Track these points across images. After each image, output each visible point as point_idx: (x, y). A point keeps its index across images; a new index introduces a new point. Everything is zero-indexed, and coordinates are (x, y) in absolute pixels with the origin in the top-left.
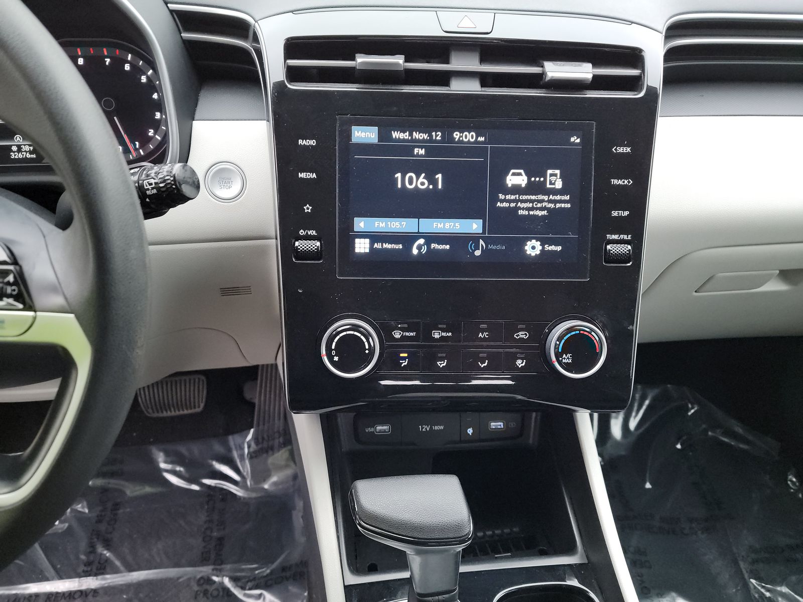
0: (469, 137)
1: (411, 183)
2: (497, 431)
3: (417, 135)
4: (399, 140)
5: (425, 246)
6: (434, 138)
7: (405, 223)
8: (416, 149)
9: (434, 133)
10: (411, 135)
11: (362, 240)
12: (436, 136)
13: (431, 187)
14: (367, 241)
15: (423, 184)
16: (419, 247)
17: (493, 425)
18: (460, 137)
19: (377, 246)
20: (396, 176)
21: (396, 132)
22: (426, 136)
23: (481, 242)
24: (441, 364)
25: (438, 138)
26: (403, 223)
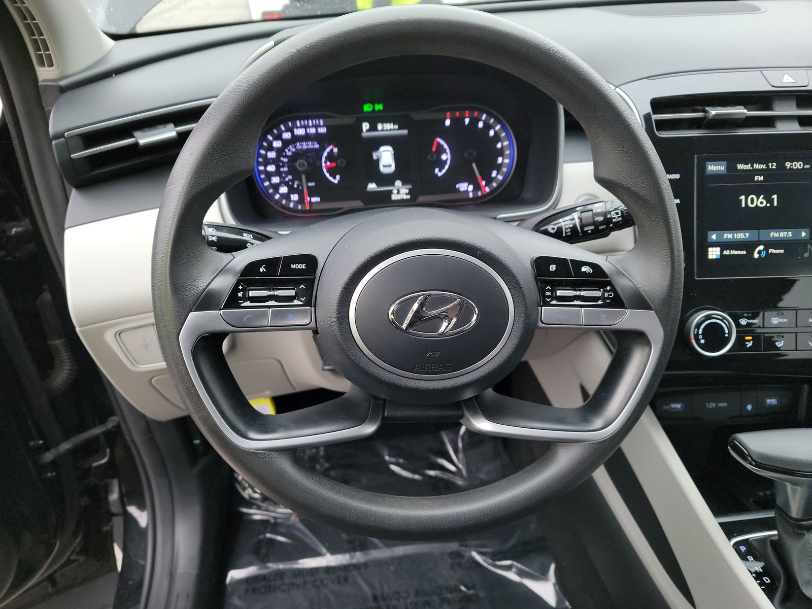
0: (798, 165)
1: (752, 202)
2: (771, 406)
3: (756, 166)
4: (743, 170)
5: (765, 251)
6: (770, 167)
7: (748, 234)
8: (756, 177)
9: (770, 164)
10: (752, 166)
11: (714, 249)
12: (772, 166)
13: (768, 205)
14: (718, 249)
15: (762, 203)
16: (760, 252)
17: (769, 401)
18: (791, 165)
19: (726, 252)
20: (741, 198)
21: (740, 165)
22: (764, 167)
23: (809, 246)
24: (779, 344)
25: (774, 167)
26: (746, 234)
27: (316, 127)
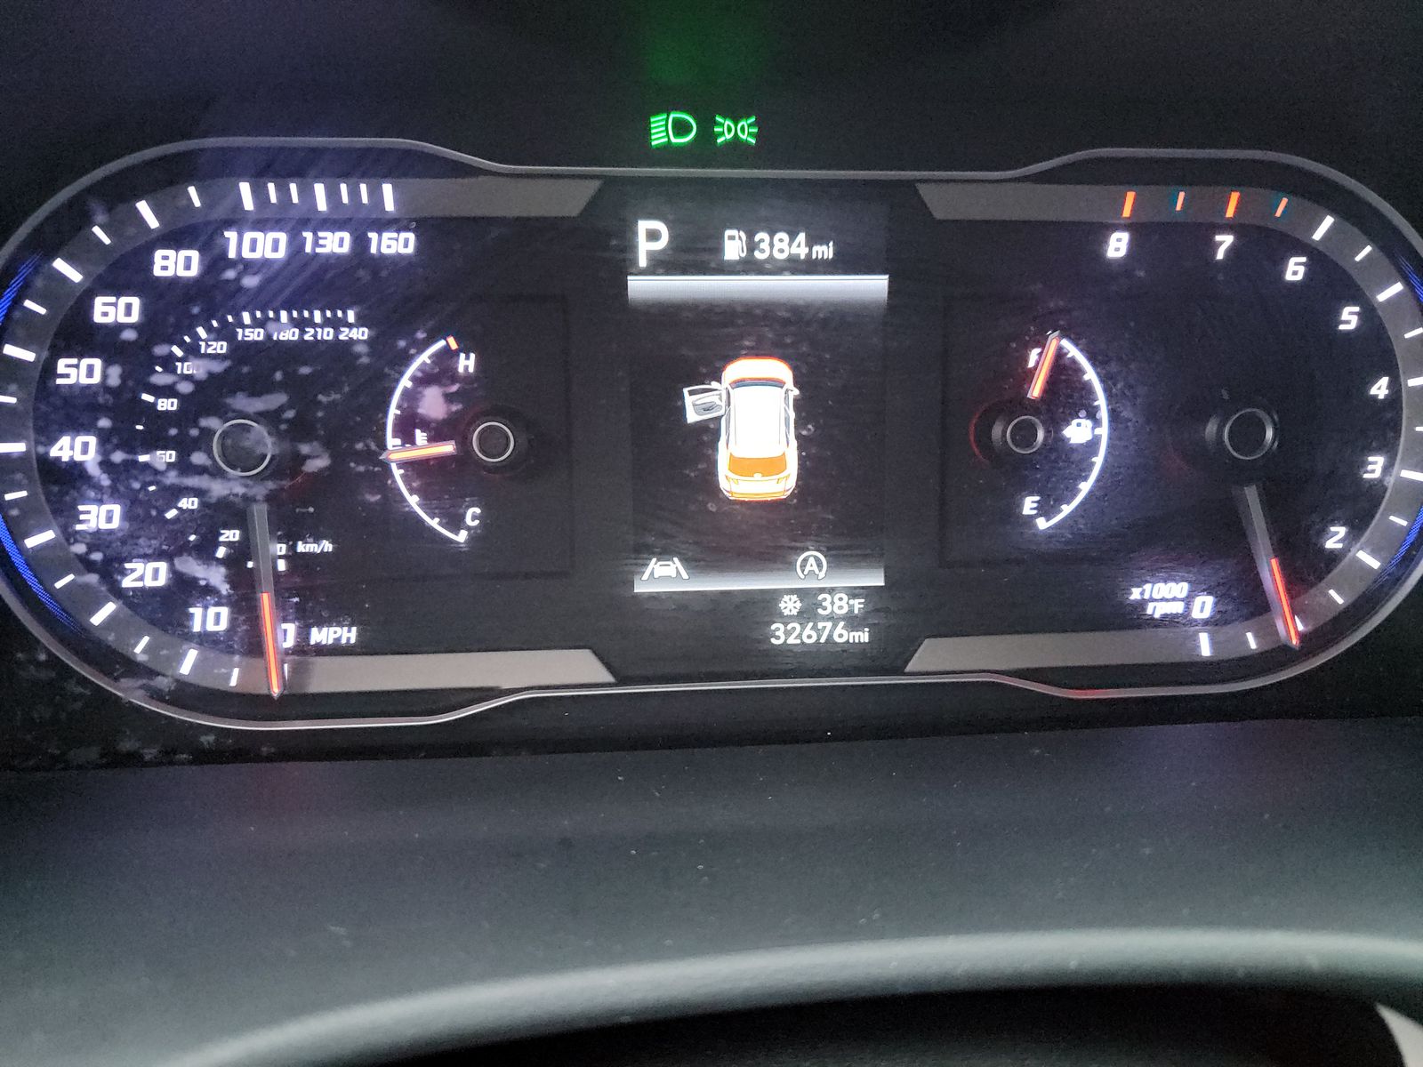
27: (361, 223)
